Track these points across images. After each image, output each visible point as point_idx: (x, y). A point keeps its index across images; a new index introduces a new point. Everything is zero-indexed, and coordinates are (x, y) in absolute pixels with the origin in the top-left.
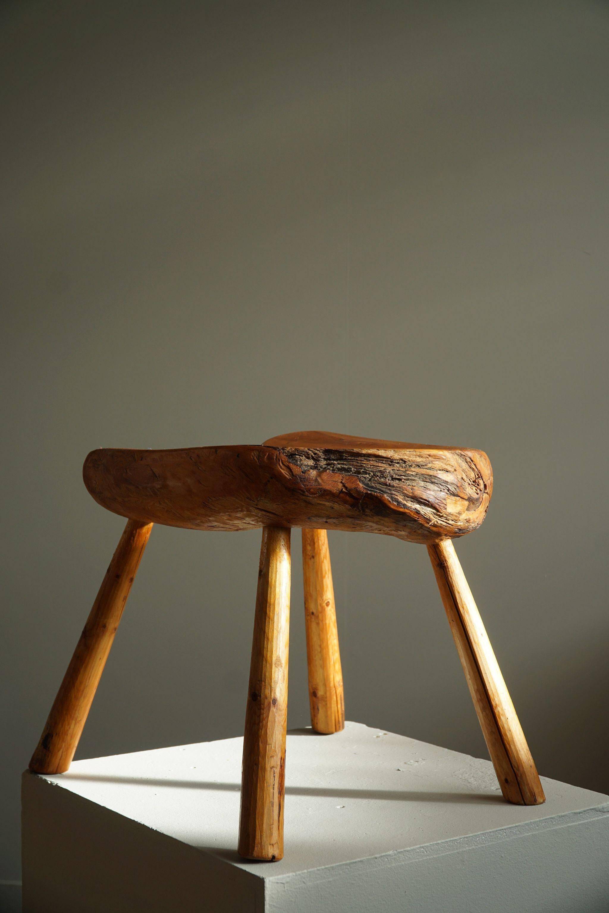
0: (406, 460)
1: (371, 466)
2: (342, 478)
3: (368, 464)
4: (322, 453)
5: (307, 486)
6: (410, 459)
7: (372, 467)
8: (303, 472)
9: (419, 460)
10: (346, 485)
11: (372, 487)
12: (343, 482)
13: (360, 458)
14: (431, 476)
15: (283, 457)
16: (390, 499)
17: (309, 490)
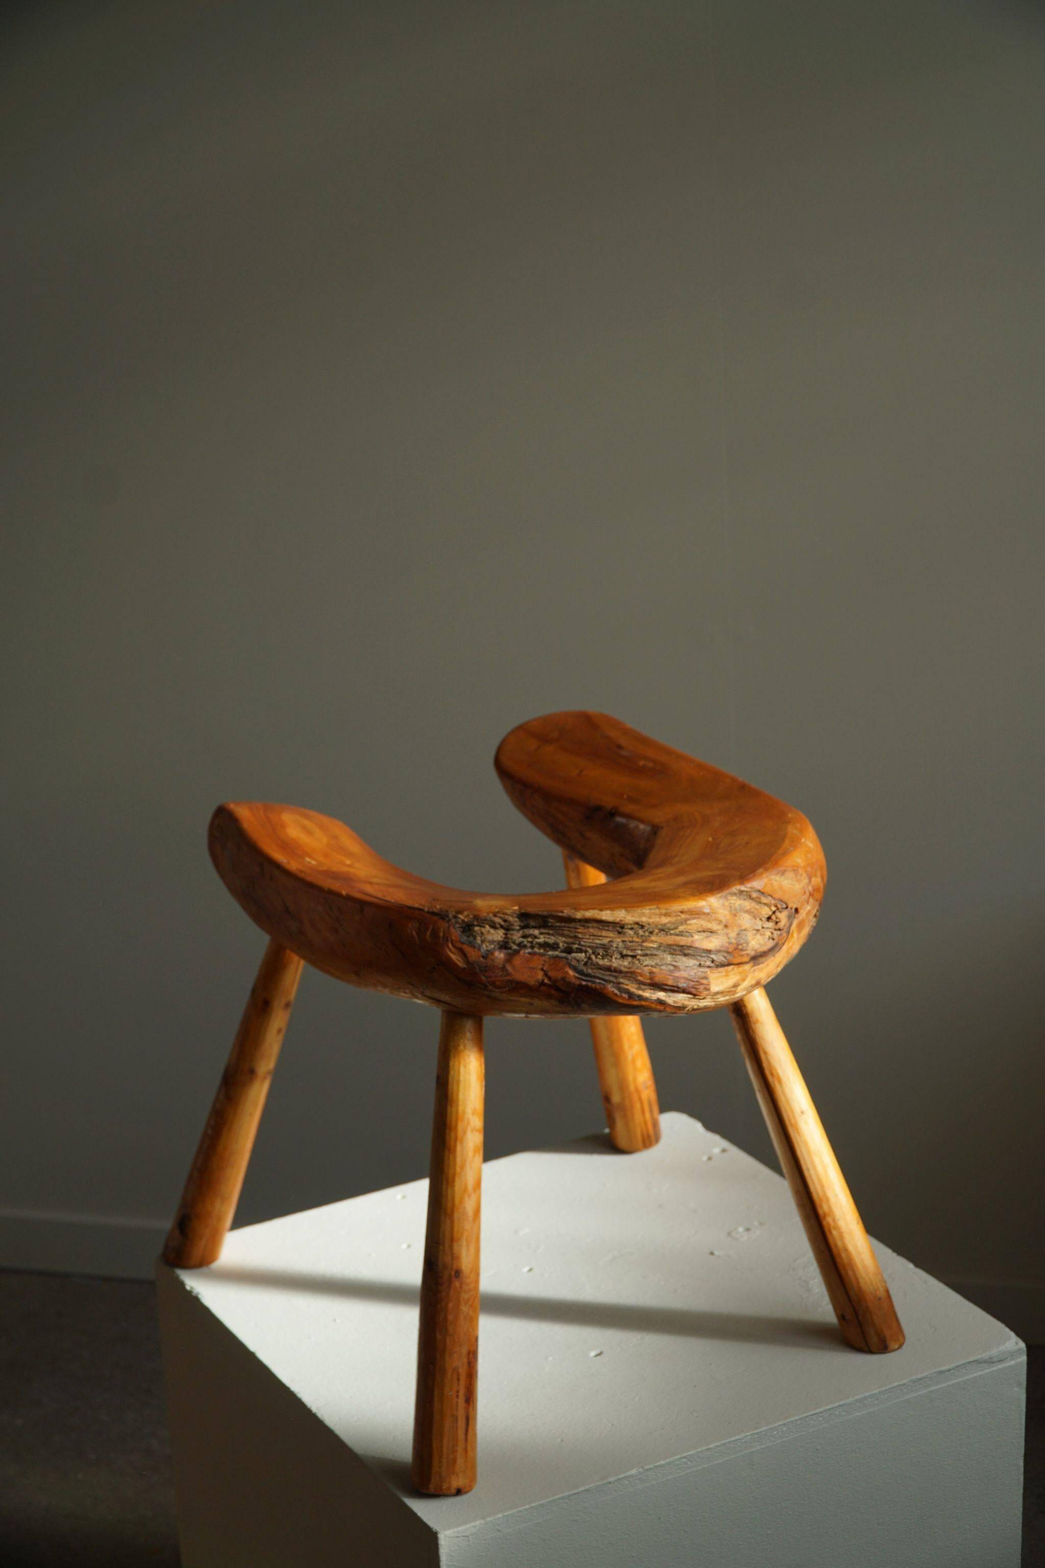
0: (644, 924)
1: (590, 936)
2: (543, 962)
3: (586, 933)
4: (517, 918)
5: (491, 977)
6: (651, 921)
7: (592, 937)
8: (483, 957)
9: (665, 920)
10: (549, 974)
11: (588, 975)
12: (545, 968)
13: (573, 925)
14: (682, 946)
15: (456, 933)
16: (616, 991)
17: (493, 984)
